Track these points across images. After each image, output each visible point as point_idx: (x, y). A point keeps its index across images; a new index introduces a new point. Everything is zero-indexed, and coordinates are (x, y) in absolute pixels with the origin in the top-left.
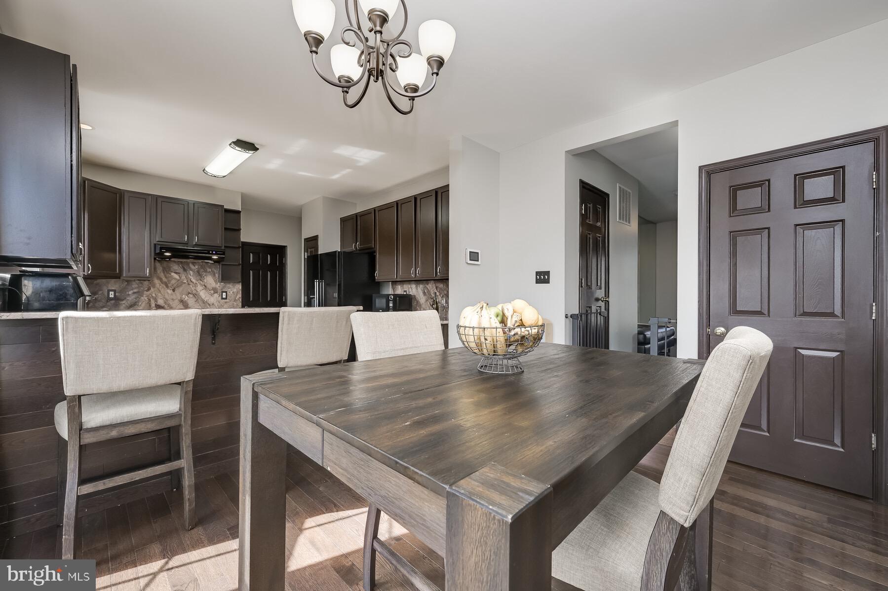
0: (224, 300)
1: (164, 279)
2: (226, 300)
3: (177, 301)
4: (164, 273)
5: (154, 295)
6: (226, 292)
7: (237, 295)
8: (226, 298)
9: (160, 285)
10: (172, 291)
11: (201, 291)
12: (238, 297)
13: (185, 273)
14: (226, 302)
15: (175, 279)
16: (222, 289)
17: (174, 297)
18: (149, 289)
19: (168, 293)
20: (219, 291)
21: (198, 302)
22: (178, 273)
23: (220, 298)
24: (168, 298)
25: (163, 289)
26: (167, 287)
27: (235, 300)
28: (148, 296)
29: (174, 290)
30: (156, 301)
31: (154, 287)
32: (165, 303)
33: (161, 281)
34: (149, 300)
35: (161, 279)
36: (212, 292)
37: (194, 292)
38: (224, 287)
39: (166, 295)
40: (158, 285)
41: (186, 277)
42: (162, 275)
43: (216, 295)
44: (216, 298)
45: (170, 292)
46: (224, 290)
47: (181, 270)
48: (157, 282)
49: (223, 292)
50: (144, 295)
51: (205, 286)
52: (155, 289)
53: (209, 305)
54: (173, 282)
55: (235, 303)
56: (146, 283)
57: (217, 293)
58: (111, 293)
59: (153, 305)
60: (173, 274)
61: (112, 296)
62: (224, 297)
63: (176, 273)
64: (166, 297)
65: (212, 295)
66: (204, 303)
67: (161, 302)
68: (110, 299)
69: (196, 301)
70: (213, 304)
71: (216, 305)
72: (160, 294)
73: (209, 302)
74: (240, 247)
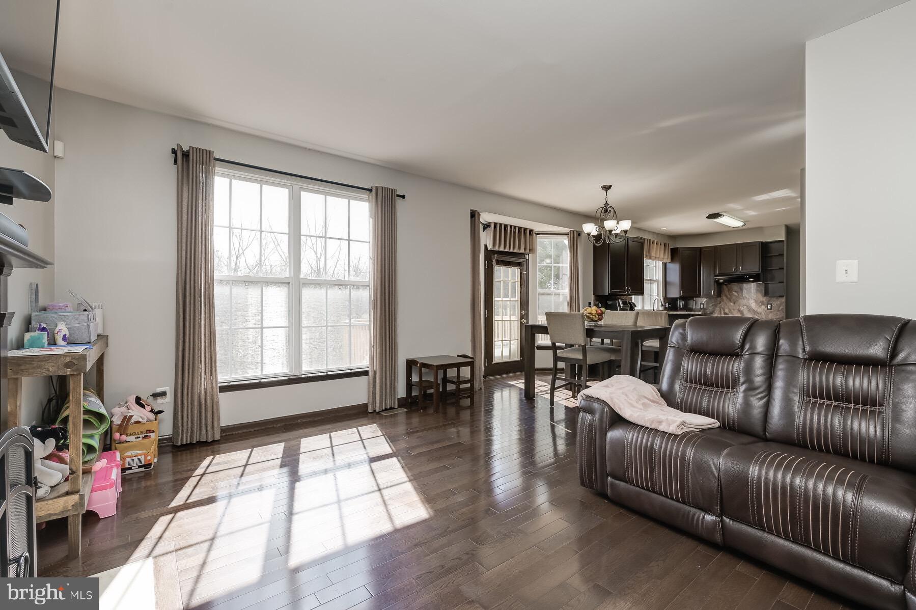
0: (769, 310)
1: (729, 296)
3: (736, 310)
4: (728, 292)
5: (723, 306)
6: (771, 304)
7: (780, 306)
8: (771, 309)
11: (752, 303)
12: (781, 308)
13: (741, 291)
14: (771, 312)
15: (735, 296)
16: (767, 302)
17: (735, 308)
18: (720, 303)
20: (766, 304)
21: (750, 312)
22: (737, 292)
23: (766, 309)
25: (728, 303)
26: (730, 301)
27: (779, 311)
28: (720, 307)
29: (734, 303)
30: (724, 310)
31: (723, 300)
32: (729, 311)
33: (727, 298)
35: (727, 296)
36: (760, 304)
37: (748, 304)
38: (769, 301)
40: (725, 300)
41: (742, 294)
42: (727, 294)
43: (763, 306)
44: (763, 308)
45: (732, 304)
46: (769, 303)
47: (739, 290)
48: (724, 298)
51: (755, 300)
52: (724, 302)
53: (758, 314)
54: (734, 298)
55: (778, 313)
56: (719, 299)
57: (764, 305)
58: (702, 305)
59: (723, 313)
60: (734, 293)
61: (702, 307)
62: (769, 307)
63: (735, 292)
64: (730, 307)
65: (760, 306)
66: (754, 312)
67: (727, 311)
68: (701, 309)
69: (748, 311)
70: (761, 313)
71: (763, 314)
72: (726, 306)
73: (758, 312)
74: (782, 269)
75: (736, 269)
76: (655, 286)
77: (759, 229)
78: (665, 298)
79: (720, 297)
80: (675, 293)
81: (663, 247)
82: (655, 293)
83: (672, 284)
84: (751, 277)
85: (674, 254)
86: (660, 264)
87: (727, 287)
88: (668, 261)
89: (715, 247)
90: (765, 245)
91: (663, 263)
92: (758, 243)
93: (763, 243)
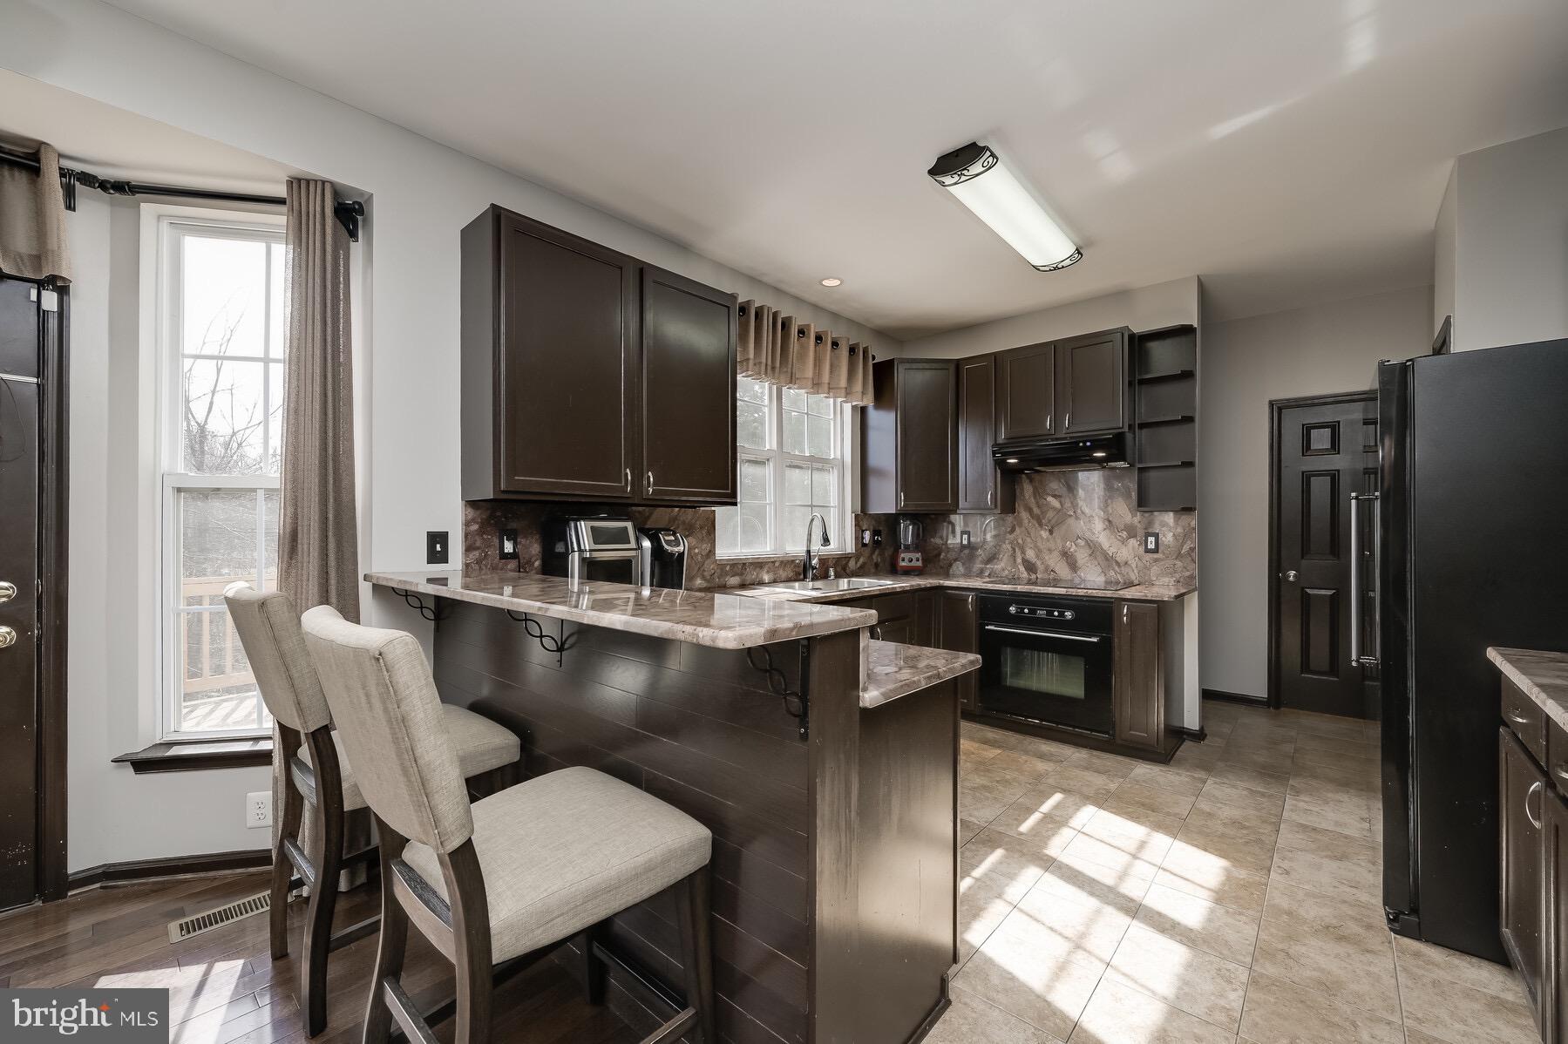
0: (1151, 555)
1: (1036, 510)
2: (1155, 556)
3: (1056, 553)
4: (1035, 498)
5: (1020, 541)
6: (1157, 536)
7: (1183, 543)
8: (1156, 550)
9: (1030, 522)
10: (1047, 533)
11: (1100, 532)
12: (1186, 548)
13: (1071, 495)
14: (1156, 560)
15: (1054, 508)
16: (1145, 529)
17: (1052, 546)
18: (1013, 531)
19: (1042, 538)
20: (1141, 533)
21: (1096, 558)
22: (1060, 496)
23: (1142, 549)
24: (1042, 547)
25: (1034, 529)
26: (1041, 525)
27: (1179, 556)
28: (1011, 543)
29: (1051, 532)
30: (1023, 552)
31: (1020, 524)
32: (1037, 556)
33: (1031, 515)
34: (1014, 550)
35: (1030, 510)
36: (1125, 534)
37: (1088, 535)
38: (1150, 523)
39: (1039, 540)
40: (1026, 521)
41: (1072, 503)
42: (1032, 502)
43: (1133, 542)
44: (1133, 548)
45: (1045, 534)
46: (1150, 530)
47: (1063, 491)
48: (1024, 515)
49: (1148, 535)
50: (1007, 542)
51: (1109, 521)
52: (1023, 529)
53: (1118, 564)
54: (1050, 514)
55: (1179, 563)
56: (1010, 518)
57: (1135, 536)
58: (965, 536)
59: (1019, 560)
60: (1050, 499)
61: (965, 542)
62: (1151, 546)
63: (1054, 496)
64: (1039, 544)
65: (1123, 542)
66: (1107, 559)
67: (1031, 554)
68: (963, 547)
69: (1090, 555)
70: (1126, 563)
71: (1134, 566)
72: (1029, 540)
73: (1118, 559)
74: (1189, 420)
75: (1057, 421)
76: (832, 479)
77: (1121, 296)
78: (862, 517)
79: (1013, 511)
80: (886, 500)
81: (844, 353)
82: (833, 500)
83: (880, 473)
84: (1098, 444)
85: (883, 378)
86: (848, 408)
87: (1031, 481)
88: (869, 401)
89: (996, 356)
90: (1139, 344)
91: (854, 408)
92: (1119, 335)
93: (1132, 337)
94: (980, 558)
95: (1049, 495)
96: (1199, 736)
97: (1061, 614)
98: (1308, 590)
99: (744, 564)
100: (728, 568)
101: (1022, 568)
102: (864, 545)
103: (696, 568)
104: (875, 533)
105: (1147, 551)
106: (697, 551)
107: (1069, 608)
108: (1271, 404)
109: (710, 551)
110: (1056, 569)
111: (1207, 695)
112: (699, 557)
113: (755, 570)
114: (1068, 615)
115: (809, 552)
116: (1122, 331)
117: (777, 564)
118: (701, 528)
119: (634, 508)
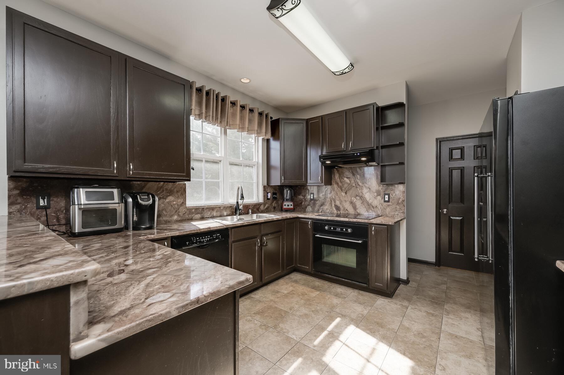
0: (386, 203)
1: (340, 184)
2: (388, 203)
3: (348, 202)
4: (339, 178)
5: (333, 197)
6: (389, 195)
7: (400, 198)
8: (388, 201)
9: (337, 189)
10: (345, 194)
11: (366, 193)
12: (401, 200)
13: (354, 177)
14: (389, 206)
15: (347, 183)
16: (384, 192)
17: (346, 199)
19: (342, 196)
20: (382, 194)
21: (364, 204)
22: (349, 178)
23: (383, 201)
24: (342, 200)
25: (339, 192)
26: (342, 190)
27: (398, 204)
28: (330, 198)
29: (346, 193)
30: (335, 202)
31: (334, 190)
32: (340, 204)
33: (338, 186)
34: (331, 201)
35: (337, 184)
36: (376, 194)
37: (361, 194)
38: (386, 190)
39: (341, 197)
40: (336, 189)
41: (354, 181)
42: (338, 180)
43: (379, 198)
44: (379, 200)
45: (343, 194)
46: (386, 192)
47: (351, 175)
48: (335, 186)
49: (385, 194)
50: (328, 198)
51: (369, 188)
52: (335, 192)
53: (373, 207)
54: (346, 185)
55: (398, 207)
56: (329, 187)
57: (380, 195)
58: (312, 195)
59: (333, 205)
60: (345, 179)
61: (312, 198)
62: (387, 199)
63: (347, 178)
64: (341, 198)
65: (375, 197)
66: (369, 205)
67: (338, 203)
68: (311, 200)
69: (362, 203)
70: (376, 207)
71: (379, 208)
72: (337, 196)
73: (373, 205)
74: (402, 144)
75: (347, 145)
76: (254, 171)
77: (373, 90)
78: (267, 187)
79: (331, 184)
81: (256, 115)
83: (275, 168)
84: (362, 155)
85: (275, 127)
86: (260, 139)
87: (338, 171)
88: (269, 136)
89: (322, 117)
90: (381, 111)
91: (263, 139)
92: (372, 106)
93: (378, 108)
94: (318, 204)
95: (345, 177)
96: (407, 282)
97: (347, 230)
98: (451, 217)
99: (203, 209)
100: (193, 210)
101: (334, 209)
102: (268, 199)
103: (174, 211)
104: (274, 194)
105: (385, 201)
106: (174, 203)
107: (350, 227)
108: (437, 139)
109: (183, 203)
110: (348, 209)
111: (410, 261)
112: (176, 206)
113: (209, 211)
114: (349, 230)
115: (237, 202)
116: (373, 104)
117: (222, 208)
118: (177, 192)
119: (134, 182)
